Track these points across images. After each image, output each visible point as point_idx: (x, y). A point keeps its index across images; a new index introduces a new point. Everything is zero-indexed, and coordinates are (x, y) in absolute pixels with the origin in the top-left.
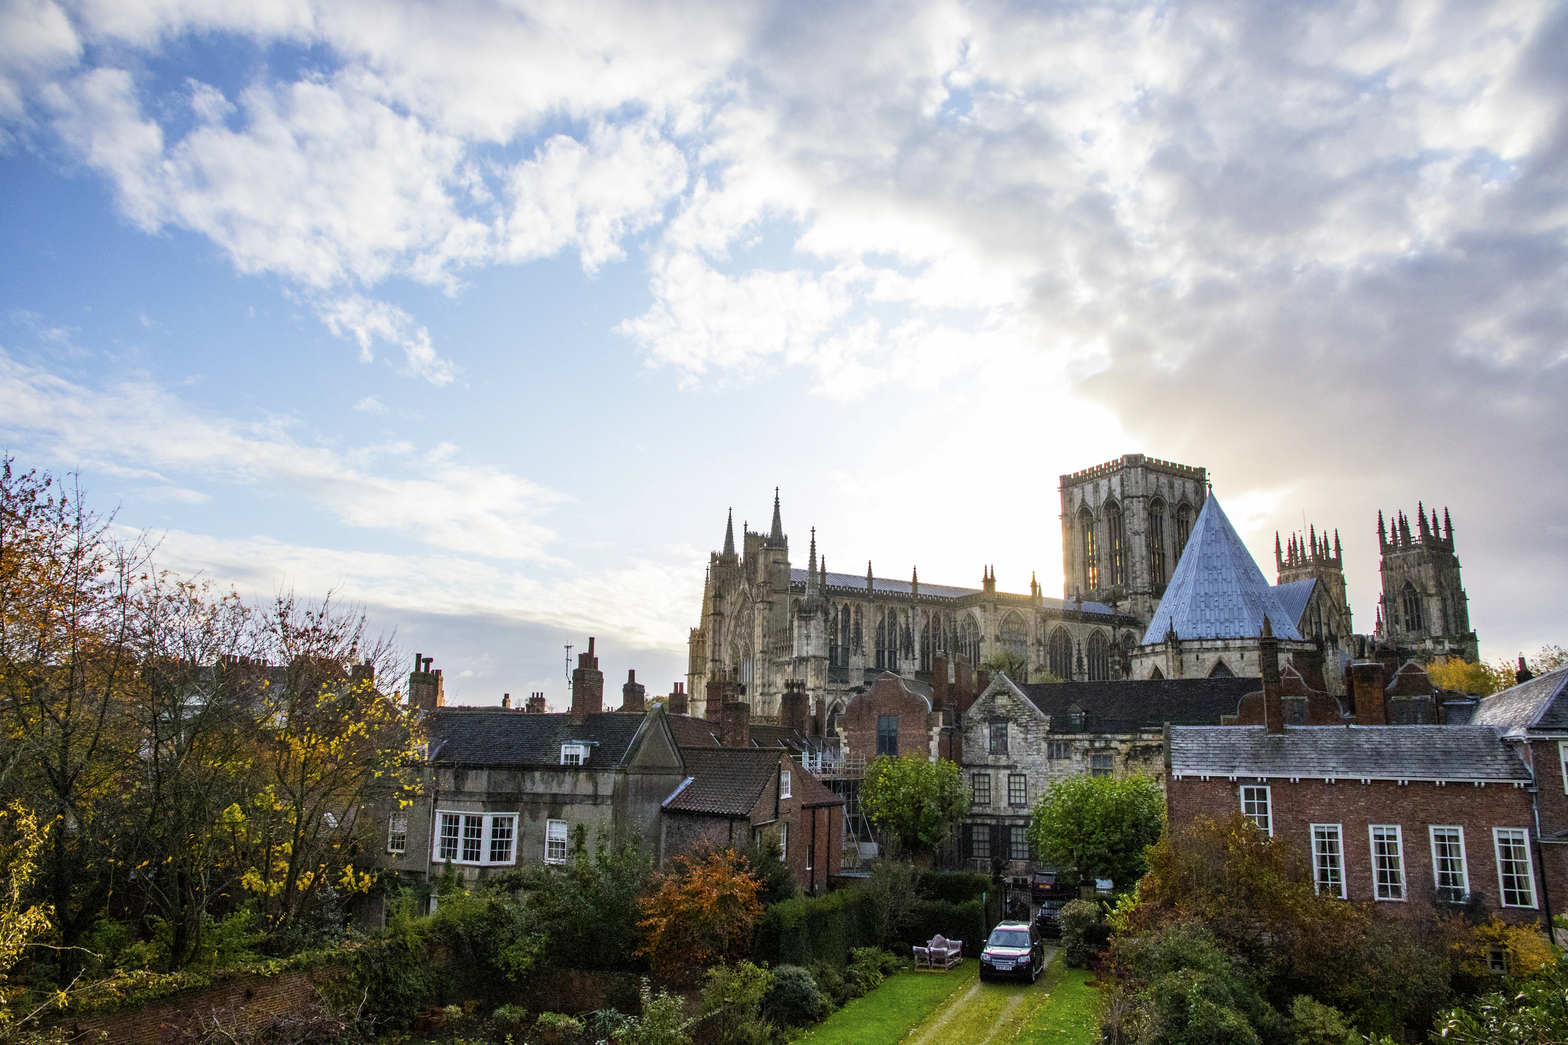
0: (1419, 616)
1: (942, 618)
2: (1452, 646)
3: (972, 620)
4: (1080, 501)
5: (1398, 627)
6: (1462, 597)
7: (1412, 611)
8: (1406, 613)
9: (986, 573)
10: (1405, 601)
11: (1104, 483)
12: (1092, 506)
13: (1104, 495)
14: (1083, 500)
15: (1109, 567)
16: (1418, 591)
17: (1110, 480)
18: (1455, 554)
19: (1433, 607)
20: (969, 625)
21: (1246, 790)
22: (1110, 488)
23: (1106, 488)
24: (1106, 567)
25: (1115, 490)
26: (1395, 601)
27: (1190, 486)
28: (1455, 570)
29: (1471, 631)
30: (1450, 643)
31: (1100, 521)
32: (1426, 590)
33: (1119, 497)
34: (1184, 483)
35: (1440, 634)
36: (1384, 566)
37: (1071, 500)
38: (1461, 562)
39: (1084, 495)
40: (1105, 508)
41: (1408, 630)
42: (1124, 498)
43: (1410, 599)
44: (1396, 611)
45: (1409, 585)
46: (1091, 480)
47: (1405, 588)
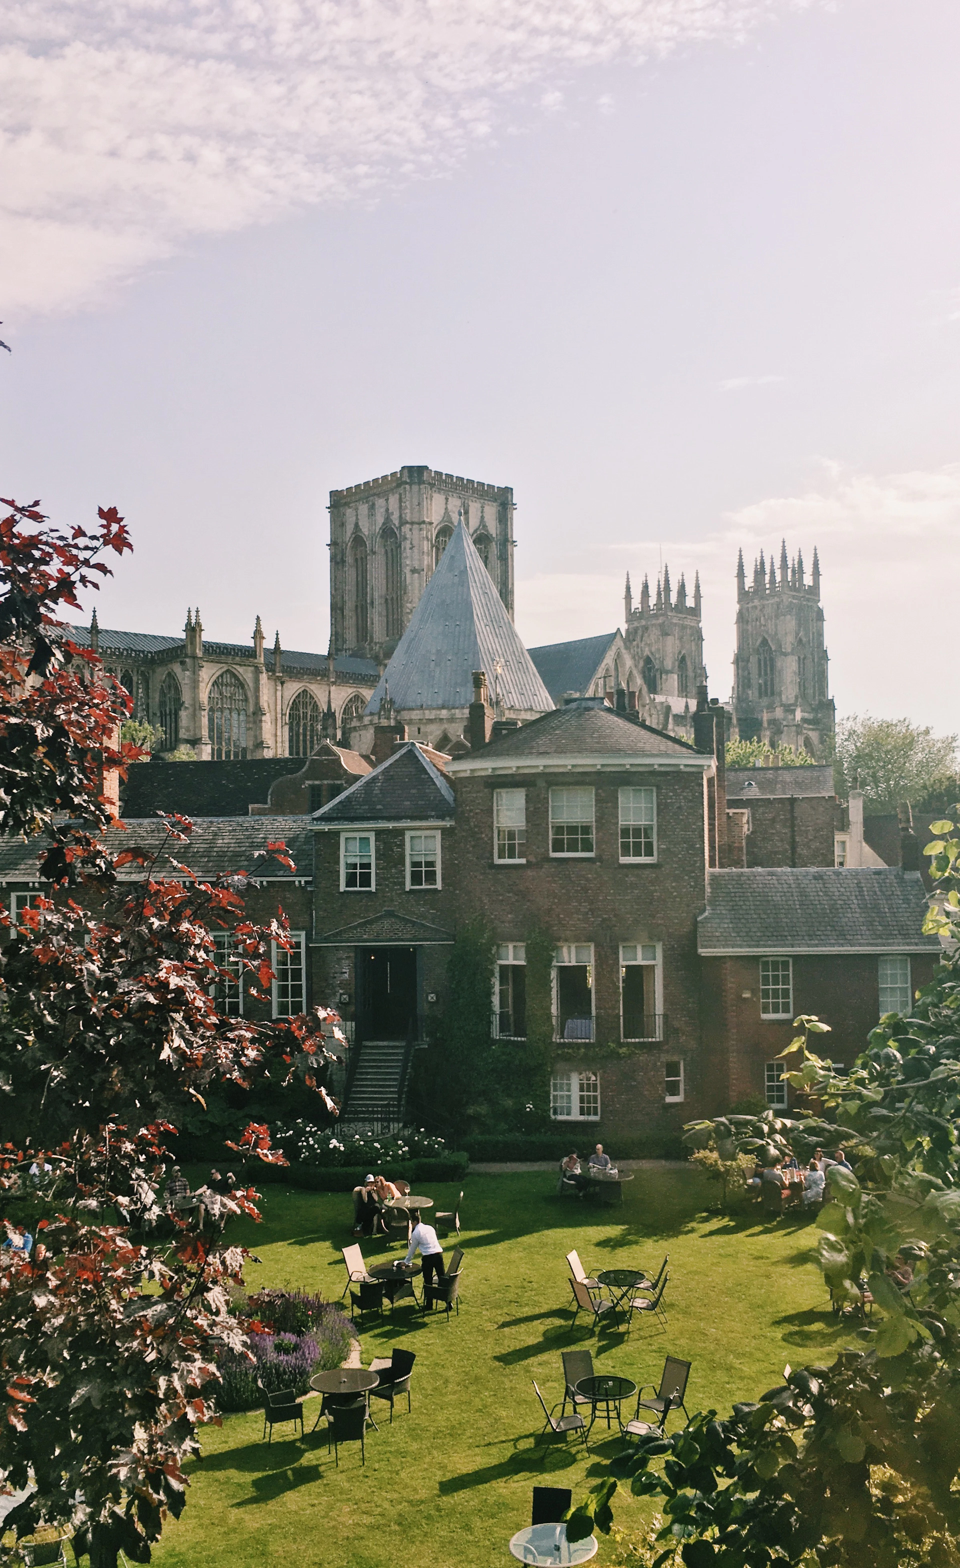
0: (772, 680)
1: (135, 679)
2: (806, 715)
3: (172, 682)
4: (353, 526)
5: (750, 692)
6: (824, 656)
7: (766, 674)
8: (760, 675)
9: (189, 617)
10: (759, 660)
11: (380, 502)
12: (366, 533)
13: (380, 520)
14: (357, 525)
15: (384, 613)
16: (773, 649)
17: (387, 500)
18: (820, 605)
19: (789, 667)
20: (170, 687)
21: (18, 897)
22: (387, 510)
23: (383, 510)
24: (380, 614)
25: (392, 513)
26: (748, 661)
27: (491, 511)
28: (819, 623)
29: (830, 697)
30: (802, 711)
31: (374, 553)
32: (780, 647)
33: (397, 523)
34: (483, 507)
35: (792, 701)
36: (742, 618)
37: (343, 525)
38: (826, 615)
39: (357, 519)
40: (382, 537)
41: (760, 697)
42: (403, 522)
43: (765, 658)
44: (749, 673)
45: (765, 642)
46: (366, 500)
47: (760, 646)
